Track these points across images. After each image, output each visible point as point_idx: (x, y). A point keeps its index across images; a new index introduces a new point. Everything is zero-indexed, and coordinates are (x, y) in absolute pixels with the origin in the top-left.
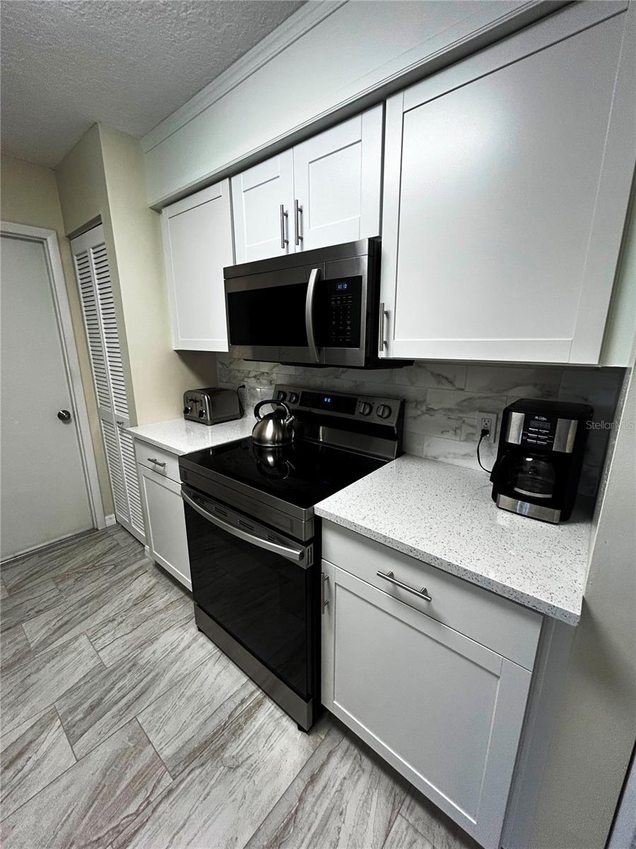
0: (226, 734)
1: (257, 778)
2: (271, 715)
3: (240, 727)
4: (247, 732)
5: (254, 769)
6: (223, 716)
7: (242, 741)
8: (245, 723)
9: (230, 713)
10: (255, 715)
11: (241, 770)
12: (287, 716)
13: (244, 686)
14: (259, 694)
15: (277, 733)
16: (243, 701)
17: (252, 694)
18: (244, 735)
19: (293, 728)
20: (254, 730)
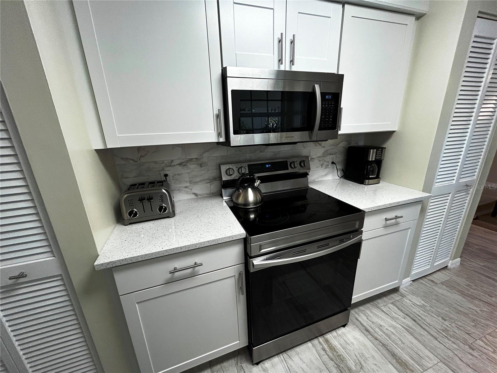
0: (342, 366)
1: (367, 356)
2: (335, 337)
3: (339, 356)
4: (343, 353)
5: (362, 355)
6: (331, 364)
7: (347, 357)
8: (337, 352)
9: (330, 359)
10: (333, 345)
11: (363, 363)
12: (337, 330)
13: (314, 346)
14: (321, 339)
15: (345, 338)
16: (324, 350)
17: (320, 343)
18: (344, 355)
19: (342, 330)
20: (342, 349)
